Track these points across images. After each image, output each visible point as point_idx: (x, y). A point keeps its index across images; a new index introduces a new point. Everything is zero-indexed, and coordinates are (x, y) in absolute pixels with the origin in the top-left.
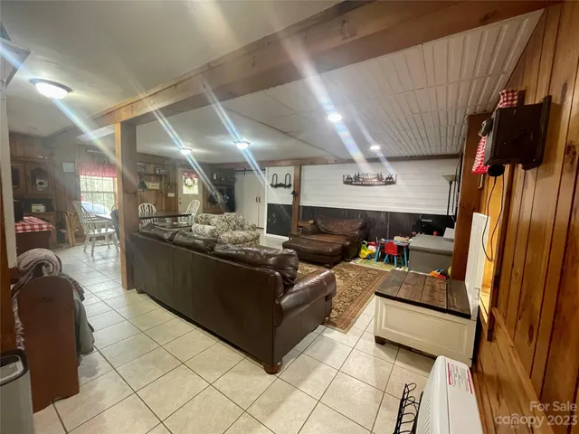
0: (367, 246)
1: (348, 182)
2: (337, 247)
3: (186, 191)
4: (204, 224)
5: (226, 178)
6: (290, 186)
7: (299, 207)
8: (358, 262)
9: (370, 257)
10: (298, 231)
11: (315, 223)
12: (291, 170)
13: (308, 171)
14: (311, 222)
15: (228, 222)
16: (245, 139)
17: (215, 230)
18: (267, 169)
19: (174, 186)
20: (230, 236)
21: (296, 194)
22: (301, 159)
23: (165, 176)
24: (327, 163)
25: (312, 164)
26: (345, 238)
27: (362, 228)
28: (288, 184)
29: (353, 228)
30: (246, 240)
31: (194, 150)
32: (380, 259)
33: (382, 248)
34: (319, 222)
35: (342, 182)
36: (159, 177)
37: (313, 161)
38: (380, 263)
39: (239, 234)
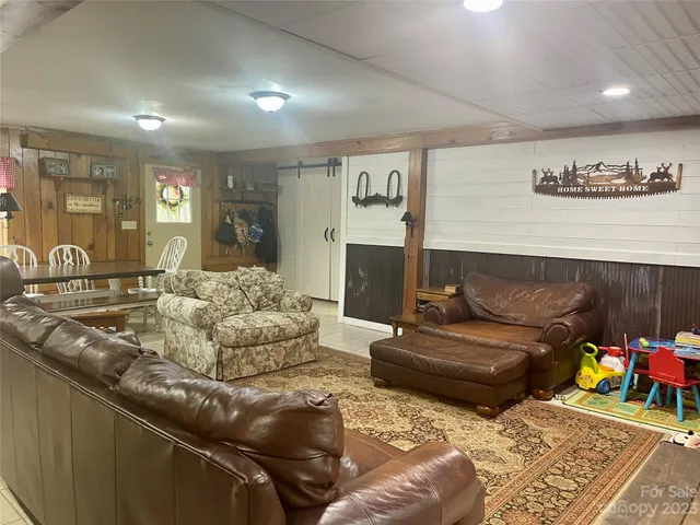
0: (598, 358)
1: (548, 186)
2: (513, 359)
3: (163, 215)
4: (184, 294)
5: (256, 186)
6: (398, 201)
7: (421, 251)
8: (571, 401)
9: (605, 388)
10: (417, 311)
11: (460, 293)
12: (402, 162)
13: (444, 163)
14: (450, 290)
15: (244, 290)
16: (276, 88)
17: (205, 310)
18: (344, 160)
19: (135, 205)
20: (241, 324)
21: (414, 222)
22: (426, 135)
23: (115, 182)
24: (490, 141)
25: (453, 143)
26: (538, 334)
27: (582, 309)
28: (394, 195)
29: (559, 306)
30: (281, 336)
31: (170, 120)
32: (637, 394)
33: (642, 365)
34: (471, 292)
35: (530, 187)
36: (99, 185)
37: (455, 138)
38: (635, 407)
39: (268, 320)
